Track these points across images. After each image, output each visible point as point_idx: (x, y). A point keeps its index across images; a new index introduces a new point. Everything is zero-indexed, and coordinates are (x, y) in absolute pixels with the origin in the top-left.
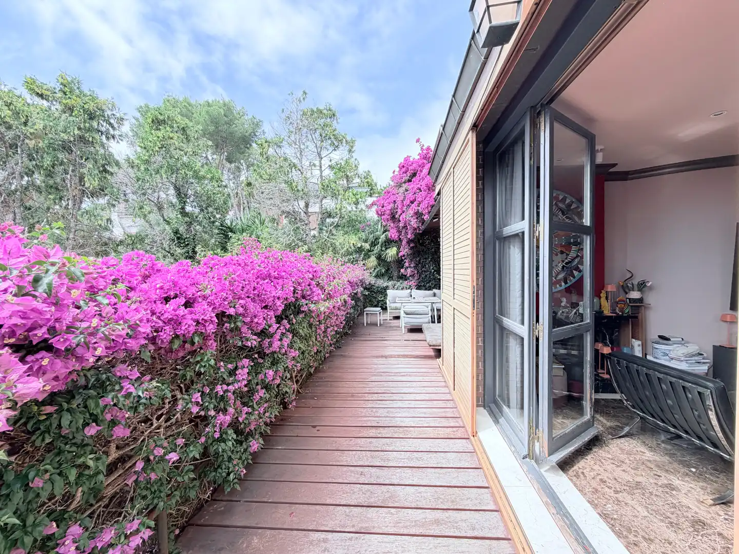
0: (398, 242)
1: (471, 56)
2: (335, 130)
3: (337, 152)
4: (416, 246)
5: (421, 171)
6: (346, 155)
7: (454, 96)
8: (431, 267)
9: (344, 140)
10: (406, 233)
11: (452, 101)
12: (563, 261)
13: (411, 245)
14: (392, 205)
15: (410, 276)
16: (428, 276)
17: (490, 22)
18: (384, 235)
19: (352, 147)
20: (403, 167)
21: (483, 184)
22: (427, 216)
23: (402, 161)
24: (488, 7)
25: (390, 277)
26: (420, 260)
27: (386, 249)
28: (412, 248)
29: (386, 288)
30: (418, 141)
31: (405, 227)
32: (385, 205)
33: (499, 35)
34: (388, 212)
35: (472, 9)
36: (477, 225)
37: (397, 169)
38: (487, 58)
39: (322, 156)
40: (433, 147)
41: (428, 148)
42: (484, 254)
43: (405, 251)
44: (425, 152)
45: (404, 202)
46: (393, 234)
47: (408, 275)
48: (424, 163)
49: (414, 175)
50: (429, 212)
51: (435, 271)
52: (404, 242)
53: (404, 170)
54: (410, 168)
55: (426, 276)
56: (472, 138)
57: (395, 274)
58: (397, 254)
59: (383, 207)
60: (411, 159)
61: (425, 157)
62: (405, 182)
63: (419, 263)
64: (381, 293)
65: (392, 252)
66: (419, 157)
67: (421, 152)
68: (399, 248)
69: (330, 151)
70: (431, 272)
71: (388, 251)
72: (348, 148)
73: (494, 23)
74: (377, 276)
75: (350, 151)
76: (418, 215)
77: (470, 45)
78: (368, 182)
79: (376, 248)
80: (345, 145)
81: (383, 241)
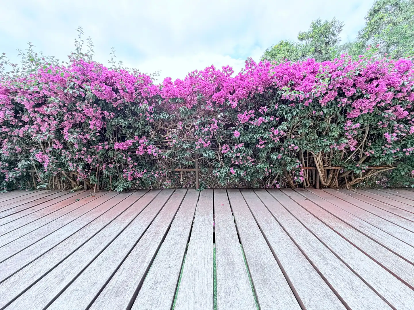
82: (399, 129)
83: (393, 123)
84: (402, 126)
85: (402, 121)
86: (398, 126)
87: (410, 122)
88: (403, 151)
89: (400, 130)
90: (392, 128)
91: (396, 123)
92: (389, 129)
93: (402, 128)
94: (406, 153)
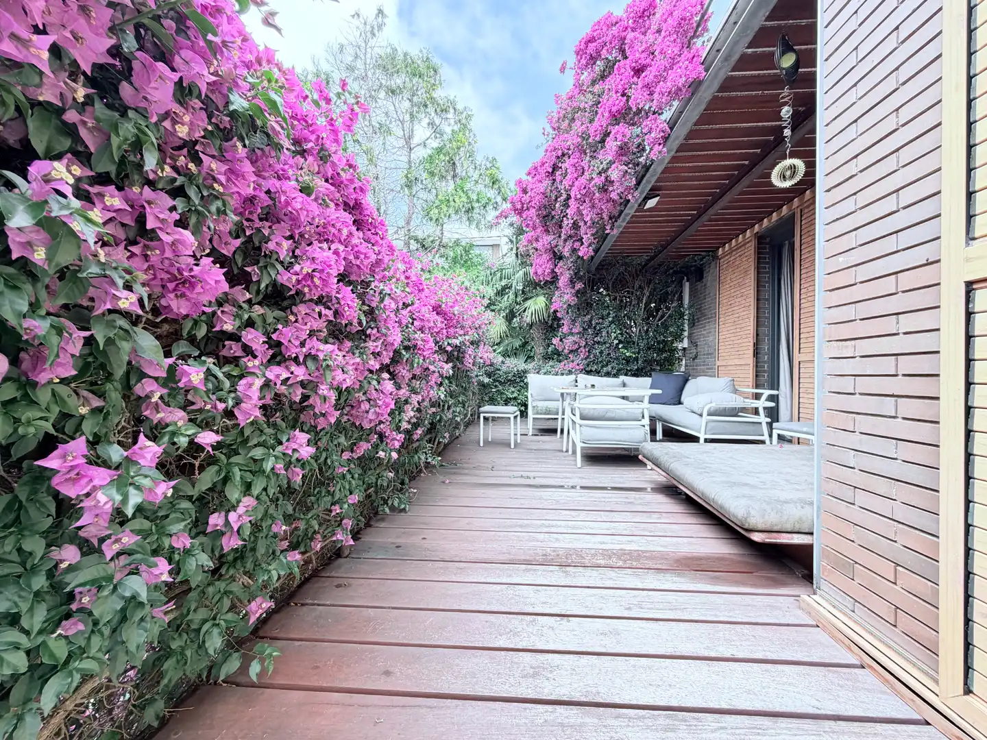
0: (548, 285)
4: (585, 290)
8: (613, 335)
13: (578, 286)
15: (571, 352)
16: (606, 352)
18: (521, 274)
25: (529, 357)
26: (590, 321)
27: (526, 300)
28: (577, 294)
29: (525, 372)
39: (412, 146)
43: (563, 298)
46: (540, 267)
47: (566, 351)
50: (666, 139)
51: (620, 342)
52: (562, 282)
55: (601, 352)
57: (541, 350)
58: (547, 308)
63: (590, 326)
64: (512, 382)
65: (537, 304)
68: (550, 297)
71: (529, 303)
74: (505, 354)
79: (506, 298)
81: (520, 285)
82: (180, 398)
83: (126, 346)
84: (194, 374)
85: (192, 340)
86: (172, 369)
87: (233, 349)
88: (209, 530)
89: (184, 408)
90: (127, 387)
91: (147, 343)
92: (97, 403)
93: (195, 389)
94: (224, 541)
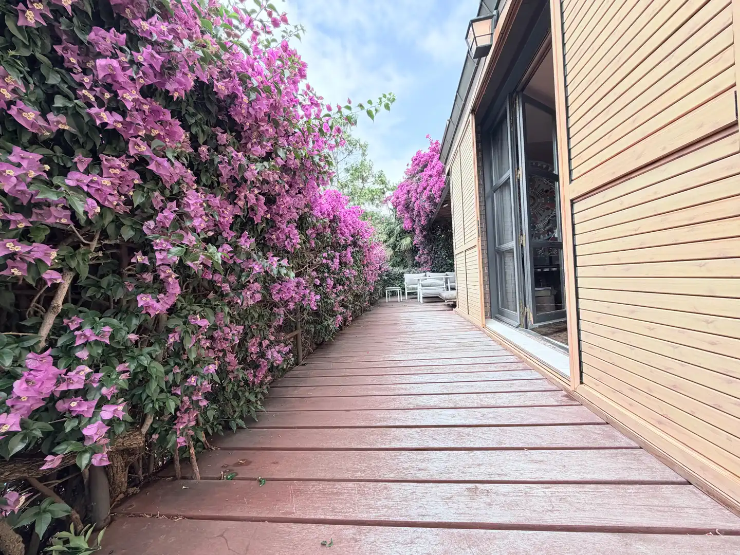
0: (411, 232)
1: (468, 64)
2: (349, 136)
3: (351, 157)
4: (428, 234)
5: (432, 161)
6: (360, 159)
7: (458, 92)
8: (443, 253)
9: (358, 144)
10: (420, 221)
11: (457, 96)
12: (549, 216)
13: (424, 233)
14: (406, 196)
15: (424, 262)
16: (440, 262)
17: (477, 45)
18: (398, 227)
19: (365, 151)
20: (416, 159)
21: (482, 155)
22: (438, 199)
23: (415, 155)
24: (475, 37)
25: (405, 266)
26: (432, 248)
27: (401, 239)
28: (425, 237)
29: (403, 273)
30: (427, 137)
31: (419, 215)
32: (400, 196)
33: (482, 52)
34: (403, 202)
35: (466, 38)
36: (479, 184)
37: (411, 163)
38: (478, 64)
39: (338, 160)
40: (441, 142)
41: (437, 143)
42: (485, 205)
43: (418, 239)
44: (434, 146)
45: (418, 190)
46: (407, 225)
47: (422, 262)
48: (433, 155)
49: (426, 166)
50: (440, 196)
51: (446, 256)
52: (417, 231)
53: (416, 162)
54: (422, 160)
55: (438, 262)
56: (472, 120)
57: (410, 262)
58: (412, 243)
59: (398, 198)
60: (422, 153)
61: (433, 150)
62: (417, 173)
63: (432, 250)
64: (397, 279)
65: (406, 242)
66: (429, 150)
67: (430, 146)
68: (412, 238)
69: (345, 155)
70: (442, 257)
71: (403, 240)
72: (361, 152)
73: (479, 45)
74: (393, 266)
75: (364, 154)
76: (431, 199)
77: (467, 57)
78: (381, 181)
79: (392, 239)
80: (358, 149)
81: (398, 232)
